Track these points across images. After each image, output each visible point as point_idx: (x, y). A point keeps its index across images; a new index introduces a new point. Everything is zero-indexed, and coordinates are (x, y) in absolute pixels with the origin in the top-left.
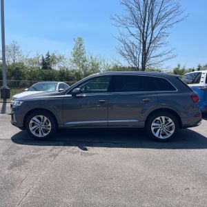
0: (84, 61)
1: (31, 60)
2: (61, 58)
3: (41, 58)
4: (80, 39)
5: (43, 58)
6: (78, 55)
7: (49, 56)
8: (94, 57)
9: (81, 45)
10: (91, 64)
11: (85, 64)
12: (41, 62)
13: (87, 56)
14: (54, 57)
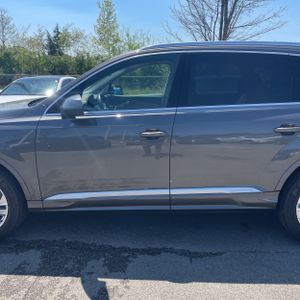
0: (116, 41)
1: (30, 42)
2: (78, 37)
3: (45, 37)
4: (108, 4)
5: (49, 36)
6: (106, 31)
7: (59, 33)
8: (131, 34)
9: (110, 13)
10: (127, 47)
11: (117, 46)
12: (46, 43)
13: (120, 32)
14: (67, 35)
